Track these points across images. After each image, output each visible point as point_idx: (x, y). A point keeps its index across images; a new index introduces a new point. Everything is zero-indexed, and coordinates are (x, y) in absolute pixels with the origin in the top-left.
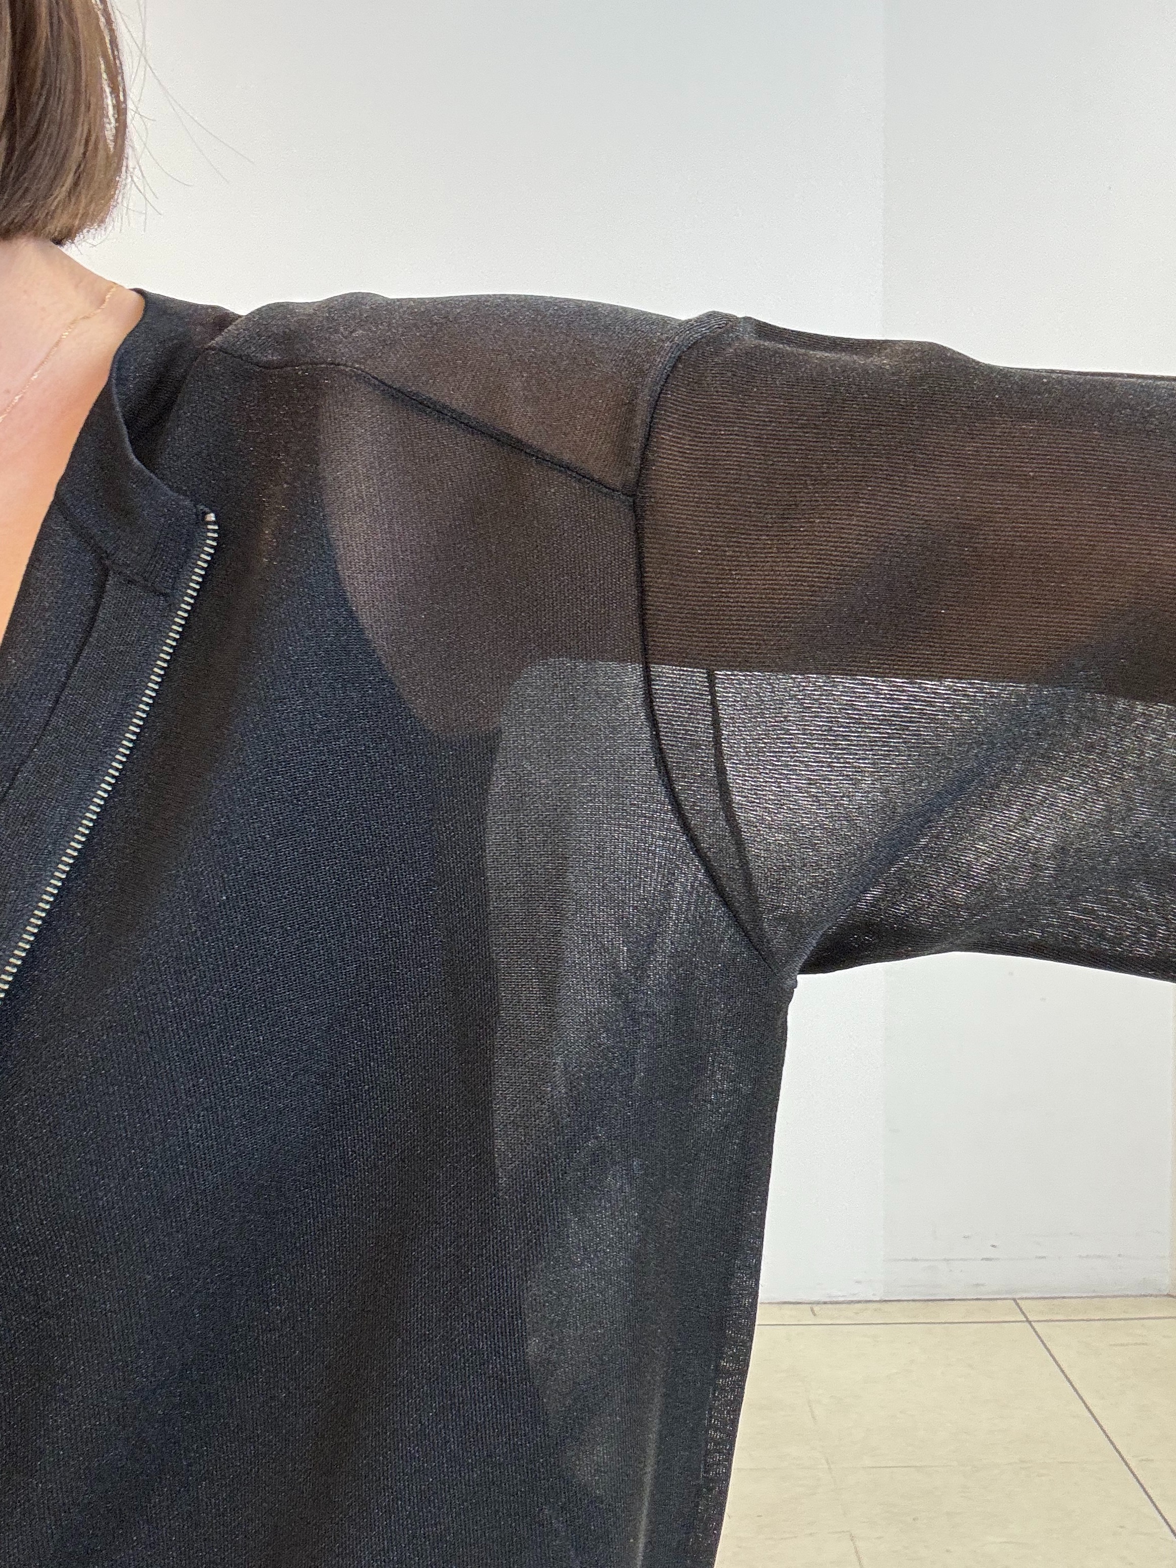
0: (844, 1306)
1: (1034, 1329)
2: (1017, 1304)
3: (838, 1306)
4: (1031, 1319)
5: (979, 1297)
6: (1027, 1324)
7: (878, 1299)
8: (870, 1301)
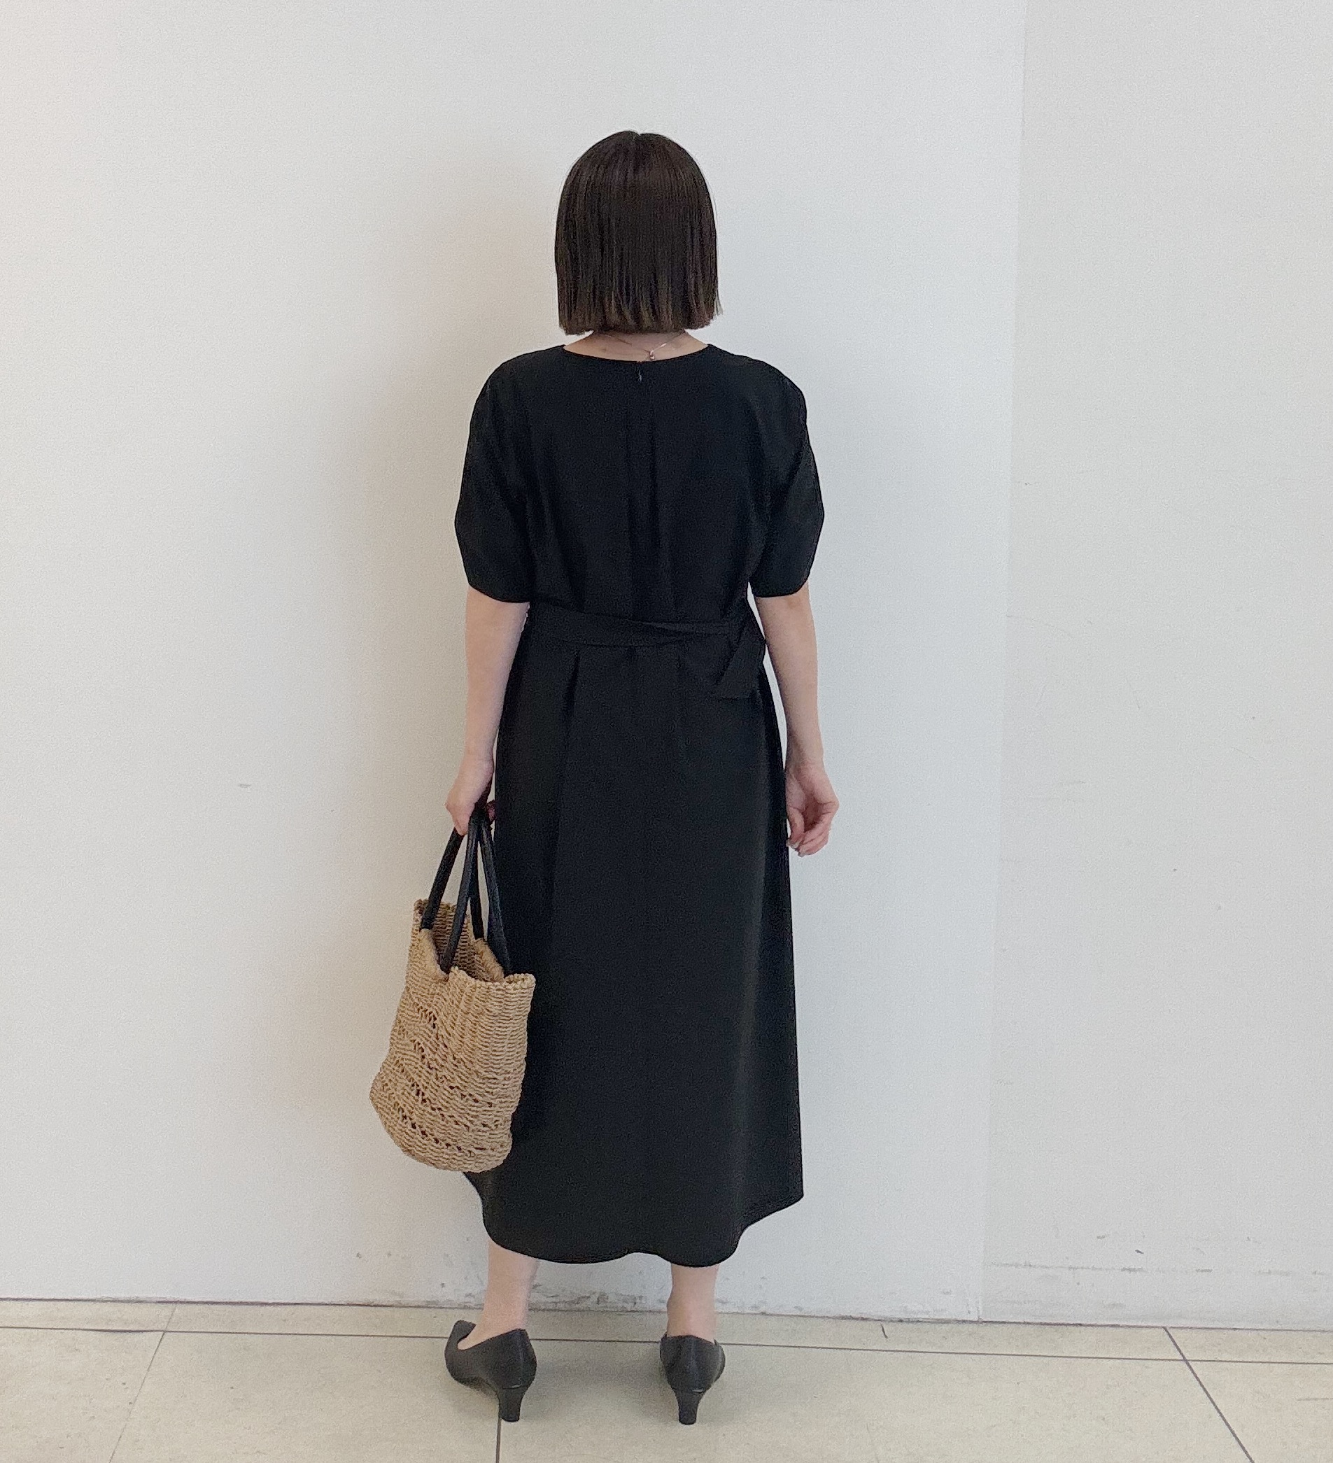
0: (927, 1326)
1: (1192, 1369)
2: (1169, 1334)
3: (919, 1325)
4: (1187, 1357)
5: (1117, 1323)
6: (1185, 1365)
7: (976, 1319)
8: (964, 1321)
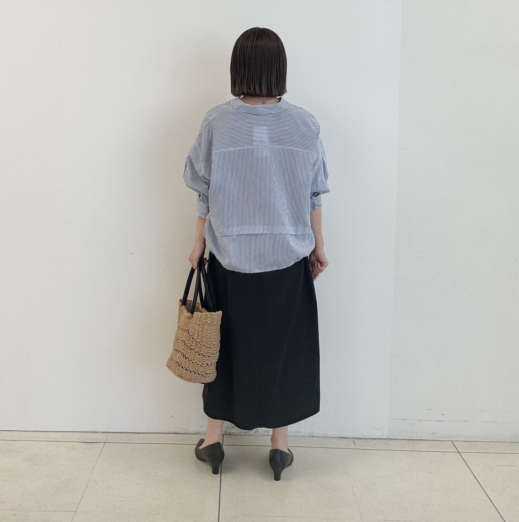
0: (369, 440)
1: (461, 455)
2: (453, 443)
3: (366, 440)
4: (459, 451)
5: (435, 439)
6: (458, 454)
7: (386, 438)
8: (382, 439)
